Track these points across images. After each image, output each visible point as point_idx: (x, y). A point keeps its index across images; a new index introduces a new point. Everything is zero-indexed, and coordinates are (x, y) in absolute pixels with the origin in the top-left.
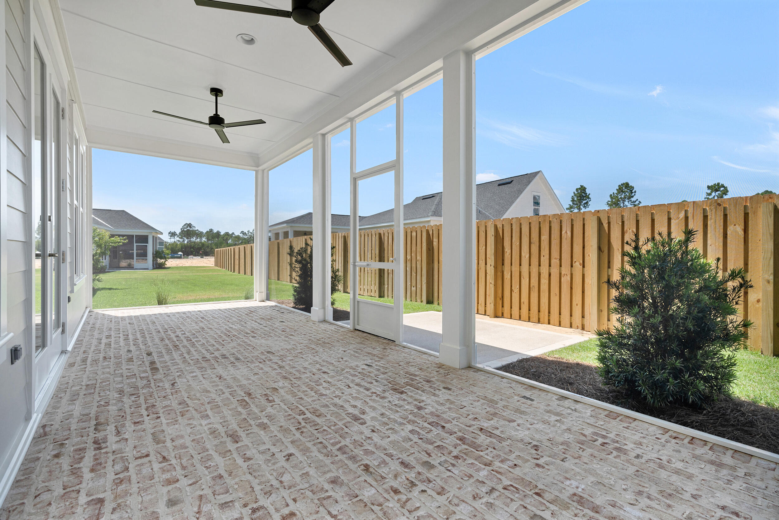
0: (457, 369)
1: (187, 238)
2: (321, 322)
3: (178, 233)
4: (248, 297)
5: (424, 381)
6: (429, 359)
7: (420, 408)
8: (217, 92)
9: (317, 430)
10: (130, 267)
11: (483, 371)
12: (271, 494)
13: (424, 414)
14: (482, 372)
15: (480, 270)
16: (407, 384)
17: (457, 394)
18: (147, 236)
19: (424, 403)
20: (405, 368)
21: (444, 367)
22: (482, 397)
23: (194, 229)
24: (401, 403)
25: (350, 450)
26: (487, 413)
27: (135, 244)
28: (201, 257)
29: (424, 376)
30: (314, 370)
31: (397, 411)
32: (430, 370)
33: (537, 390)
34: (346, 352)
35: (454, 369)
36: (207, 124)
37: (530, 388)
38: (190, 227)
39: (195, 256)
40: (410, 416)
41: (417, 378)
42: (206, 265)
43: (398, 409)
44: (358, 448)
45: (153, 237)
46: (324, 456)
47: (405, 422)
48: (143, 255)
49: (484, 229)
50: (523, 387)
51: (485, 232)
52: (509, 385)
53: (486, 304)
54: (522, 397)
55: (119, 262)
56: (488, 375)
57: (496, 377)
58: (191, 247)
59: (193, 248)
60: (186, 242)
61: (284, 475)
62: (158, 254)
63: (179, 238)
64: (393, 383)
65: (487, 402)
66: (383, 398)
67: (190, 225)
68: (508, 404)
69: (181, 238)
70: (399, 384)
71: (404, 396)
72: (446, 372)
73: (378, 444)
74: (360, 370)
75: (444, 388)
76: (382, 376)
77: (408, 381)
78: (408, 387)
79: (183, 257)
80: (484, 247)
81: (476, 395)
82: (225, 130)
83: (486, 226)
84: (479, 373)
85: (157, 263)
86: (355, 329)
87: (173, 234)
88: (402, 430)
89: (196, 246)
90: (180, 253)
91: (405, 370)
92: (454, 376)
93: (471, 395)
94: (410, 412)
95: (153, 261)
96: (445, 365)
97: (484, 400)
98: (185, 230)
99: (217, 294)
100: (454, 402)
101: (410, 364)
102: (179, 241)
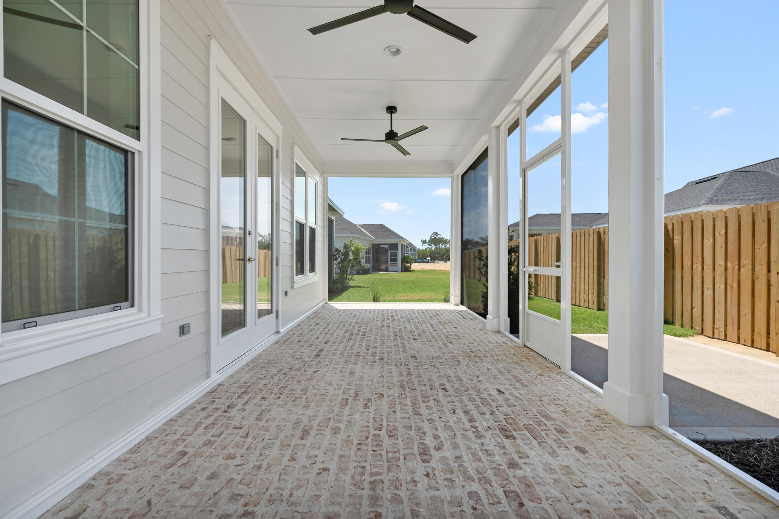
0: (624, 424)
1: (435, 245)
2: (495, 332)
3: (427, 241)
4: (447, 300)
5: (555, 429)
6: (593, 401)
7: (513, 465)
8: (391, 110)
9: (374, 451)
10: (386, 270)
11: (671, 439)
12: (273, 503)
13: (511, 475)
14: (667, 441)
15: (756, 281)
16: (528, 428)
17: (591, 462)
18: (397, 244)
19: (526, 461)
20: (545, 405)
21: (605, 417)
22: (631, 482)
23: (440, 236)
24: (496, 450)
25: (382, 488)
26: (615, 509)
27: (389, 251)
28: (445, 262)
29: (562, 422)
30: (437, 385)
31: (480, 460)
32: (578, 416)
33: (768, 505)
34: (490, 370)
35: (620, 424)
36: (383, 141)
37: (753, 496)
38: (437, 236)
39: (441, 260)
40: (489, 472)
41: (548, 423)
42: (444, 269)
43: (483, 458)
44: (391, 489)
45: (402, 245)
46: (352, 484)
47: (476, 478)
48: (394, 260)
49: (764, 217)
50: (736, 490)
51: (766, 220)
52: (707, 478)
53: (768, 334)
54: (717, 508)
55: (380, 266)
56: (676, 449)
57: (691, 455)
58: (437, 253)
59: (439, 253)
60: (433, 249)
61: (301, 488)
62: (405, 260)
63: (429, 245)
64: (510, 421)
65: (632, 492)
66: (480, 437)
67: (436, 234)
68: (673, 510)
69: (430, 245)
70: (516, 424)
71: (507, 443)
72: (602, 425)
73: (417, 493)
74: (485, 395)
75: (577, 448)
76: (505, 409)
77: (533, 423)
78: (526, 432)
79: (430, 261)
80: (765, 245)
81: (622, 474)
82: (400, 142)
83: (769, 213)
84: (661, 441)
85: (405, 267)
86: (525, 346)
87: (424, 242)
88: (463, 486)
89: (442, 252)
90: (429, 258)
91: (543, 408)
92: (610, 434)
93: (612, 471)
94: (494, 466)
95: (402, 265)
96: (609, 415)
97: (631, 486)
98: (433, 238)
99: (429, 295)
100: (573, 473)
101: (557, 402)
102: (428, 248)
